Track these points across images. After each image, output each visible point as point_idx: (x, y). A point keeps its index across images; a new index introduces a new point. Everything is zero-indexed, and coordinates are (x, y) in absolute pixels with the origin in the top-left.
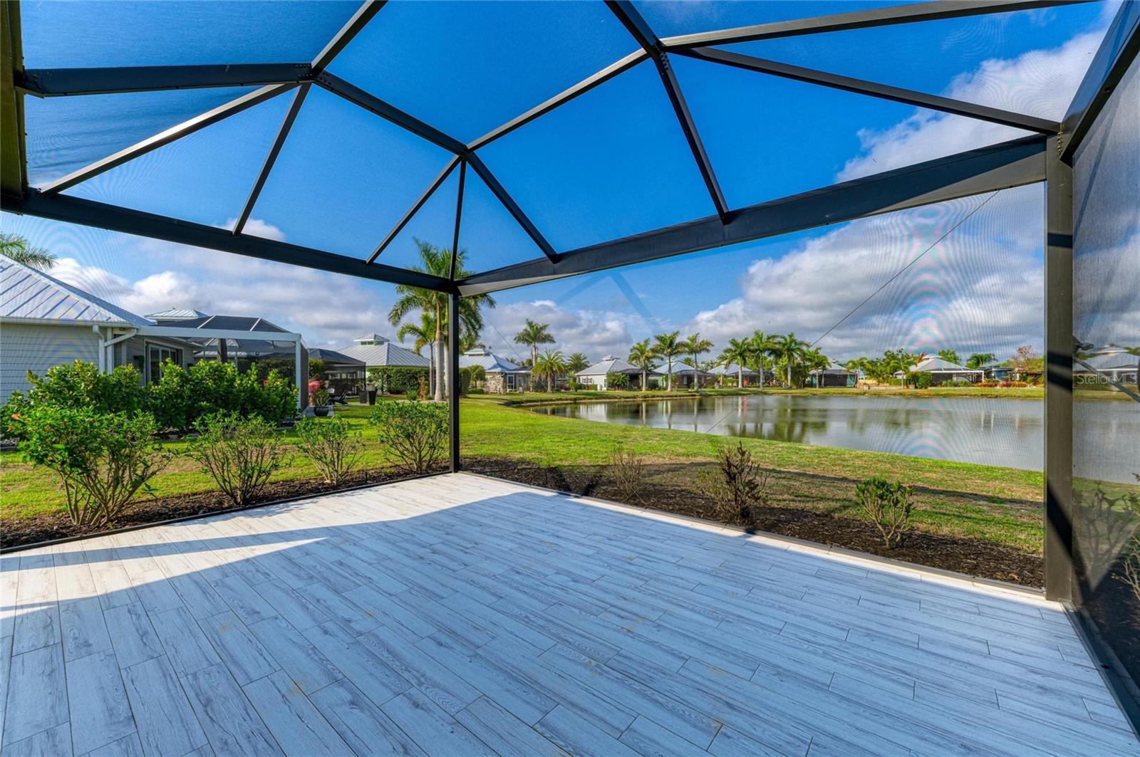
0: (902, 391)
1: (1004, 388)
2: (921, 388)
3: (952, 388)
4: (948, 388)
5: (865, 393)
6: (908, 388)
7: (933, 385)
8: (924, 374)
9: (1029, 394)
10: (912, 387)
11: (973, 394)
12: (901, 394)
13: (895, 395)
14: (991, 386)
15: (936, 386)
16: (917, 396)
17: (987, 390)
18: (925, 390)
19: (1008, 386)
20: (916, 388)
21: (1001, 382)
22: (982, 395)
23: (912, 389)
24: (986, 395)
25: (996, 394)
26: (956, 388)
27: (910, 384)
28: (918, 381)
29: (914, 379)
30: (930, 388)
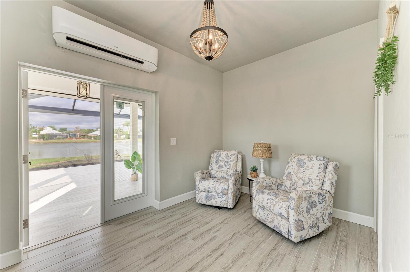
1: (76, 140)
2: (46, 140)
4: (57, 140)
6: (40, 140)
7: (51, 139)
8: (47, 135)
9: (83, 141)
10: (42, 140)
11: (66, 142)
12: (38, 143)
13: (35, 143)
14: (71, 139)
16: (45, 143)
18: (48, 141)
20: (44, 140)
21: (74, 138)
22: (70, 142)
24: (71, 142)
25: (74, 141)
26: (60, 140)
27: (41, 138)
28: (44, 138)
29: (43, 137)
30: (50, 140)
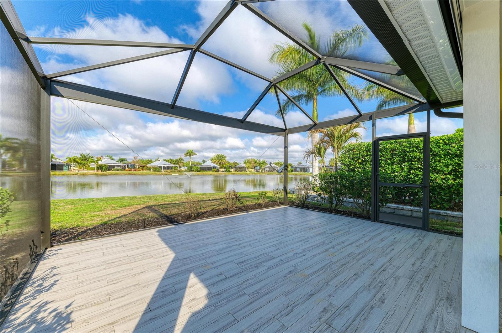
0: (96, 173)
1: (134, 171)
2: (104, 171)
3: (116, 171)
4: (115, 171)
5: (78, 174)
6: (98, 171)
8: (105, 165)
9: (142, 173)
10: (100, 171)
11: (125, 173)
12: (96, 174)
13: (93, 174)
14: (130, 170)
15: (110, 170)
16: (103, 175)
17: (129, 172)
18: (106, 172)
19: (135, 170)
20: (102, 171)
21: (133, 169)
22: (128, 174)
23: (100, 172)
25: (133, 173)
26: (118, 171)
27: (99, 169)
28: (102, 168)
29: (100, 168)
30: (108, 171)
